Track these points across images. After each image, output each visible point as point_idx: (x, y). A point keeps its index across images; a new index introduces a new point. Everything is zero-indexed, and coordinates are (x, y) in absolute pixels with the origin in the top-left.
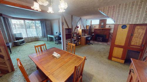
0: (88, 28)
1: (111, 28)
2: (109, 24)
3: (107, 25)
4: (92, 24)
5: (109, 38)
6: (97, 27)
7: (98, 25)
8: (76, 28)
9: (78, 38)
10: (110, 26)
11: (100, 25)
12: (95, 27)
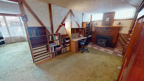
0: (85, 26)
1: (122, 27)
2: (119, 20)
3: (115, 22)
4: (92, 20)
5: (116, 42)
6: (100, 25)
7: (101, 21)
8: (60, 26)
9: (64, 41)
10: (120, 23)
11: (104, 21)
12: (96, 24)
